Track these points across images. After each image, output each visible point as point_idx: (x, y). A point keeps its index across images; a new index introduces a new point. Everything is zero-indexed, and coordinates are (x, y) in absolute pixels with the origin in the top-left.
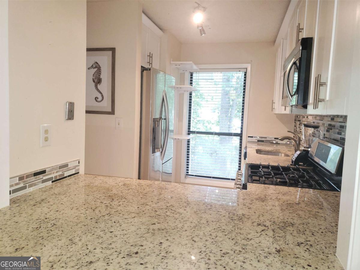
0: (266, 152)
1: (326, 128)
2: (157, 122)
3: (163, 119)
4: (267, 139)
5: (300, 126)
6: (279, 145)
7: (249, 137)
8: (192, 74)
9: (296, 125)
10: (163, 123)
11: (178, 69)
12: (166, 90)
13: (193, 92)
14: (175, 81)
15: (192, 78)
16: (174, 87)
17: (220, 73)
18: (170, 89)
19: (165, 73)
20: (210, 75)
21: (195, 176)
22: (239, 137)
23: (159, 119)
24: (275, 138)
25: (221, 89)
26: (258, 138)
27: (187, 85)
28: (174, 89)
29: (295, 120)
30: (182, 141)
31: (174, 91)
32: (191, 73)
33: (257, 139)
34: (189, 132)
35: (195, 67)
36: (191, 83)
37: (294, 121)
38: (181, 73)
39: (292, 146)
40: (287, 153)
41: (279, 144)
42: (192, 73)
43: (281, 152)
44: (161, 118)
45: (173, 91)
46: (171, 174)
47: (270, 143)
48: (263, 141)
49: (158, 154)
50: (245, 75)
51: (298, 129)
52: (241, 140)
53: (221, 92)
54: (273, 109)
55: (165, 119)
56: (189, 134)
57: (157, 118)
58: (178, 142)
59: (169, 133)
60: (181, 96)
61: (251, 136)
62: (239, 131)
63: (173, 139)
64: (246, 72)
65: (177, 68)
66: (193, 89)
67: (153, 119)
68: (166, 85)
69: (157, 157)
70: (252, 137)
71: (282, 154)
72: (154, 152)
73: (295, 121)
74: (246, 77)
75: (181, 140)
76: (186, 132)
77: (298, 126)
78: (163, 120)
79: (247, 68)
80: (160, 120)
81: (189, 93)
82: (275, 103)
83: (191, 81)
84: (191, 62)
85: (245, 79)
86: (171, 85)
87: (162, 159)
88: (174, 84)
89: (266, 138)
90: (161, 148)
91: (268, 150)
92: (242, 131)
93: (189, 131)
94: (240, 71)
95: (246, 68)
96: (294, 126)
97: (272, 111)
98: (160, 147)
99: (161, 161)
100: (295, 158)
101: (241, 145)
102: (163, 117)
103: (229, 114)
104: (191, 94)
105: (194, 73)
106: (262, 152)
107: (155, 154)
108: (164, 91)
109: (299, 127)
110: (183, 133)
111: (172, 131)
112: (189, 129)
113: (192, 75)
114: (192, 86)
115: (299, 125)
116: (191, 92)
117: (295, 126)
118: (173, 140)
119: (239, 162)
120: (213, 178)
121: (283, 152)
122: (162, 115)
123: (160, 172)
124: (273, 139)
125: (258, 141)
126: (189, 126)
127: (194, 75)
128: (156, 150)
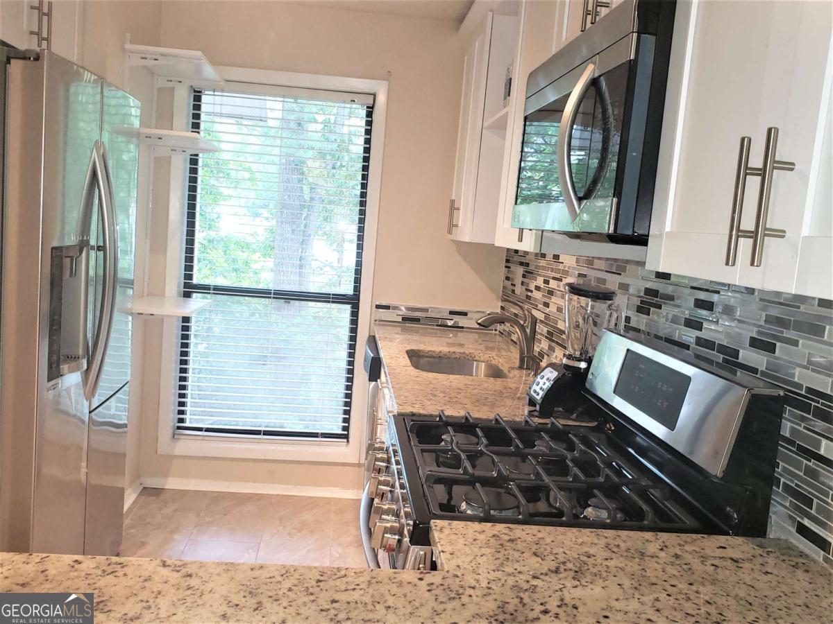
0: (434, 357)
1: (637, 302)
2: (68, 259)
3: (92, 248)
4: (430, 314)
5: (525, 280)
6: (463, 331)
7: (378, 307)
8: (200, 96)
9: (509, 275)
10: (92, 263)
11: (150, 72)
12: (106, 143)
13: (201, 155)
14: (138, 113)
15: (197, 107)
16: (138, 135)
17: (292, 100)
18: (120, 139)
19: (102, 81)
20: (256, 103)
21: (208, 430)
22: (348, 308)
23: (78, 247)
24: (452, 313)
25: (277, 151)
26: (404, 311)
27: (181, 130)
28: (134, 140)
29: (507, 261)
30: (163, 319)
31: (138, 146)
32: (195, 91)
33: (400, 313)
34: (189, 289)
35: (209, 71)
36: (196, 126)
37: (504, 264)
38: (160, 90)
39: (495, 335)
40: (493, 362)
41: (463, 327)
42: (200, 92)
43: (477, 358)
44: (83, 245)
45: (132, 146)
46: (125, 426)
47: (437, 325)
48: (416, 320)
49: (72, 379)
50: (370, 114)
51: (519, 290)
52: (355, 315)
53: (276, 159)
54: (452, 226)
55: (99, 248)
56: (187, 295)
57: (68, 247)
58: (148, 325)
59: (118, 288)
60: (161, 167)
61: (384, 304)
62: (348, 290)
63: (132, 314)
64: (372, 108)
65: (146, 67)
66: (203, 145)
67: (52, 249)
68: (106, 126)
69: (68, 390)
70: (387, 307)
71: (480, 364)
72: (54, 373)
73: (509, 265)
74: (372, 121)
75: (161, 319)
76: (179, 287)
77: (518, 279)
78: (93, 254)
79: (374, 95)
80: (81, 252)
81: (189, 157)
82: (458, 209)
83: (197, 116)
84: (199, 53)
85: (369, 128)
86: (126, 126)
87: (90, 395)
88: (136, 123)
89: (426, 310)
90: (84, 357)
91: (440, 352)
92: (357, 289)
93: (186, 285)
94: (354, 101)
95: (372, 92)
96: (503, 278)
97: (450, 232)
98: (81, 352)
99: (86, 404)
100: (541, 393)
101: (354, 330)
102: (93, 242)
103: (302, 226)
104: (194, 161)
105: (206, 92)
106: (423, 356)
107: (59, 381)
108: (98, 145)
109: (523, 283)
110: (167, 293)
111: (129, 283)
112: (189, 277)
113: (198, 98)
114: (198, 133)
115: (524, 276)
116: (197, 155)
117: (507, 278)
118: (130, 318)
119: (347, 381)
120: (266, 433)
121: (482, 359)
122: (88, 235)
123: (83, 422)
124: (446, 315)
125: (405, 319)
126: (189, 268)
127: (204, 99)
128: (64, 367)
